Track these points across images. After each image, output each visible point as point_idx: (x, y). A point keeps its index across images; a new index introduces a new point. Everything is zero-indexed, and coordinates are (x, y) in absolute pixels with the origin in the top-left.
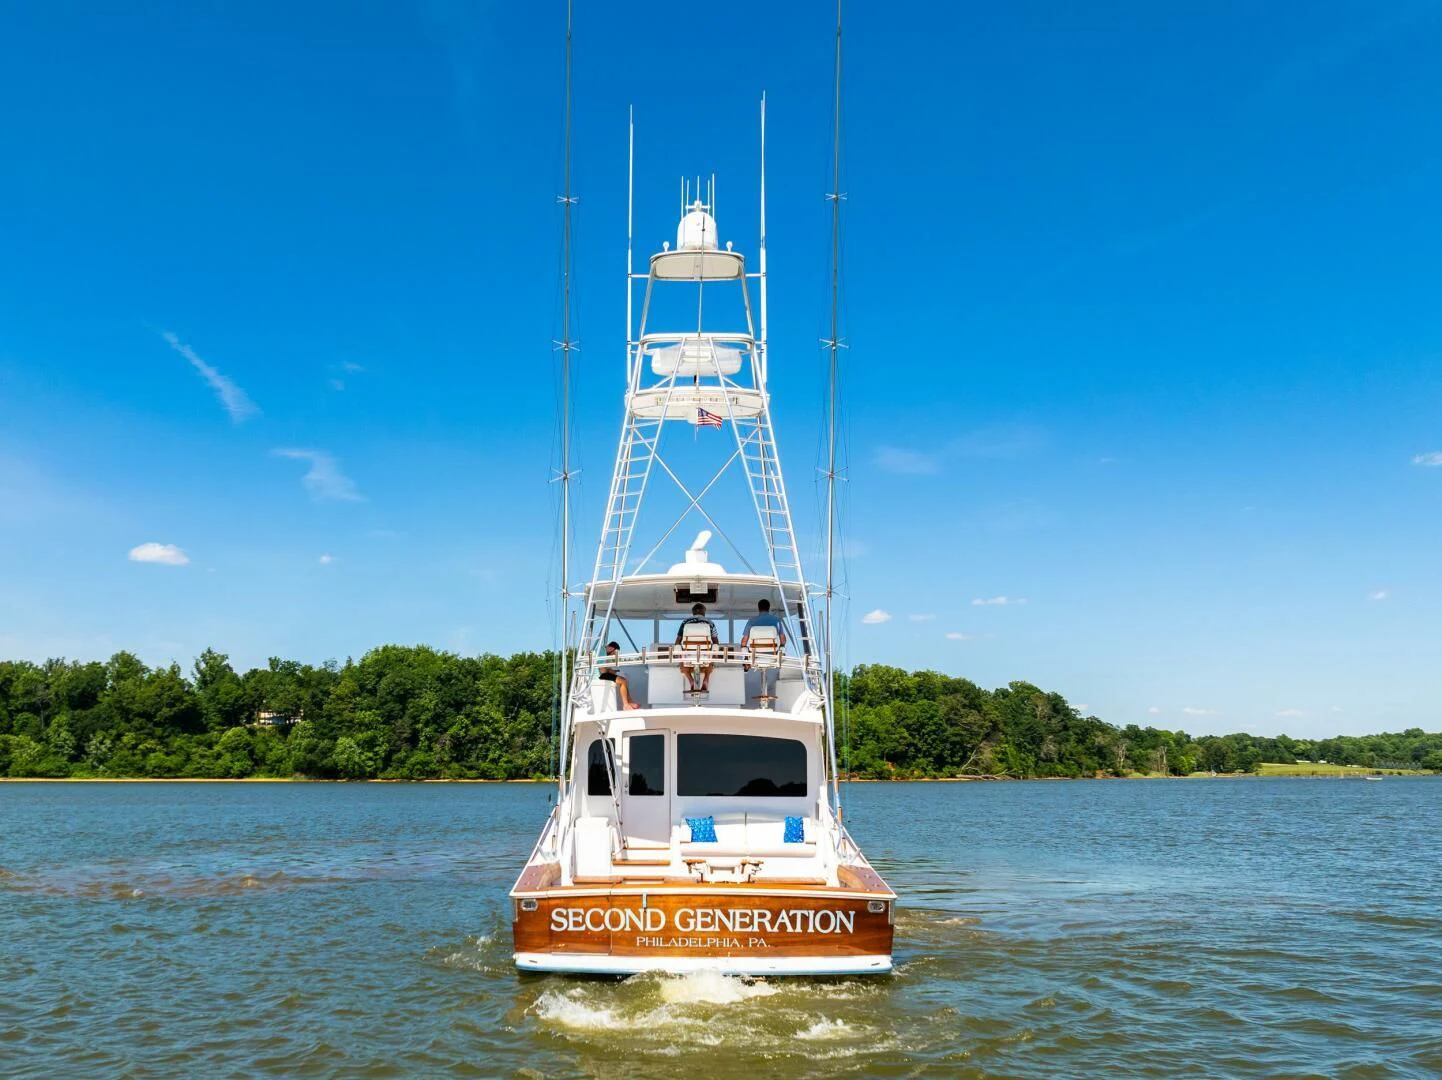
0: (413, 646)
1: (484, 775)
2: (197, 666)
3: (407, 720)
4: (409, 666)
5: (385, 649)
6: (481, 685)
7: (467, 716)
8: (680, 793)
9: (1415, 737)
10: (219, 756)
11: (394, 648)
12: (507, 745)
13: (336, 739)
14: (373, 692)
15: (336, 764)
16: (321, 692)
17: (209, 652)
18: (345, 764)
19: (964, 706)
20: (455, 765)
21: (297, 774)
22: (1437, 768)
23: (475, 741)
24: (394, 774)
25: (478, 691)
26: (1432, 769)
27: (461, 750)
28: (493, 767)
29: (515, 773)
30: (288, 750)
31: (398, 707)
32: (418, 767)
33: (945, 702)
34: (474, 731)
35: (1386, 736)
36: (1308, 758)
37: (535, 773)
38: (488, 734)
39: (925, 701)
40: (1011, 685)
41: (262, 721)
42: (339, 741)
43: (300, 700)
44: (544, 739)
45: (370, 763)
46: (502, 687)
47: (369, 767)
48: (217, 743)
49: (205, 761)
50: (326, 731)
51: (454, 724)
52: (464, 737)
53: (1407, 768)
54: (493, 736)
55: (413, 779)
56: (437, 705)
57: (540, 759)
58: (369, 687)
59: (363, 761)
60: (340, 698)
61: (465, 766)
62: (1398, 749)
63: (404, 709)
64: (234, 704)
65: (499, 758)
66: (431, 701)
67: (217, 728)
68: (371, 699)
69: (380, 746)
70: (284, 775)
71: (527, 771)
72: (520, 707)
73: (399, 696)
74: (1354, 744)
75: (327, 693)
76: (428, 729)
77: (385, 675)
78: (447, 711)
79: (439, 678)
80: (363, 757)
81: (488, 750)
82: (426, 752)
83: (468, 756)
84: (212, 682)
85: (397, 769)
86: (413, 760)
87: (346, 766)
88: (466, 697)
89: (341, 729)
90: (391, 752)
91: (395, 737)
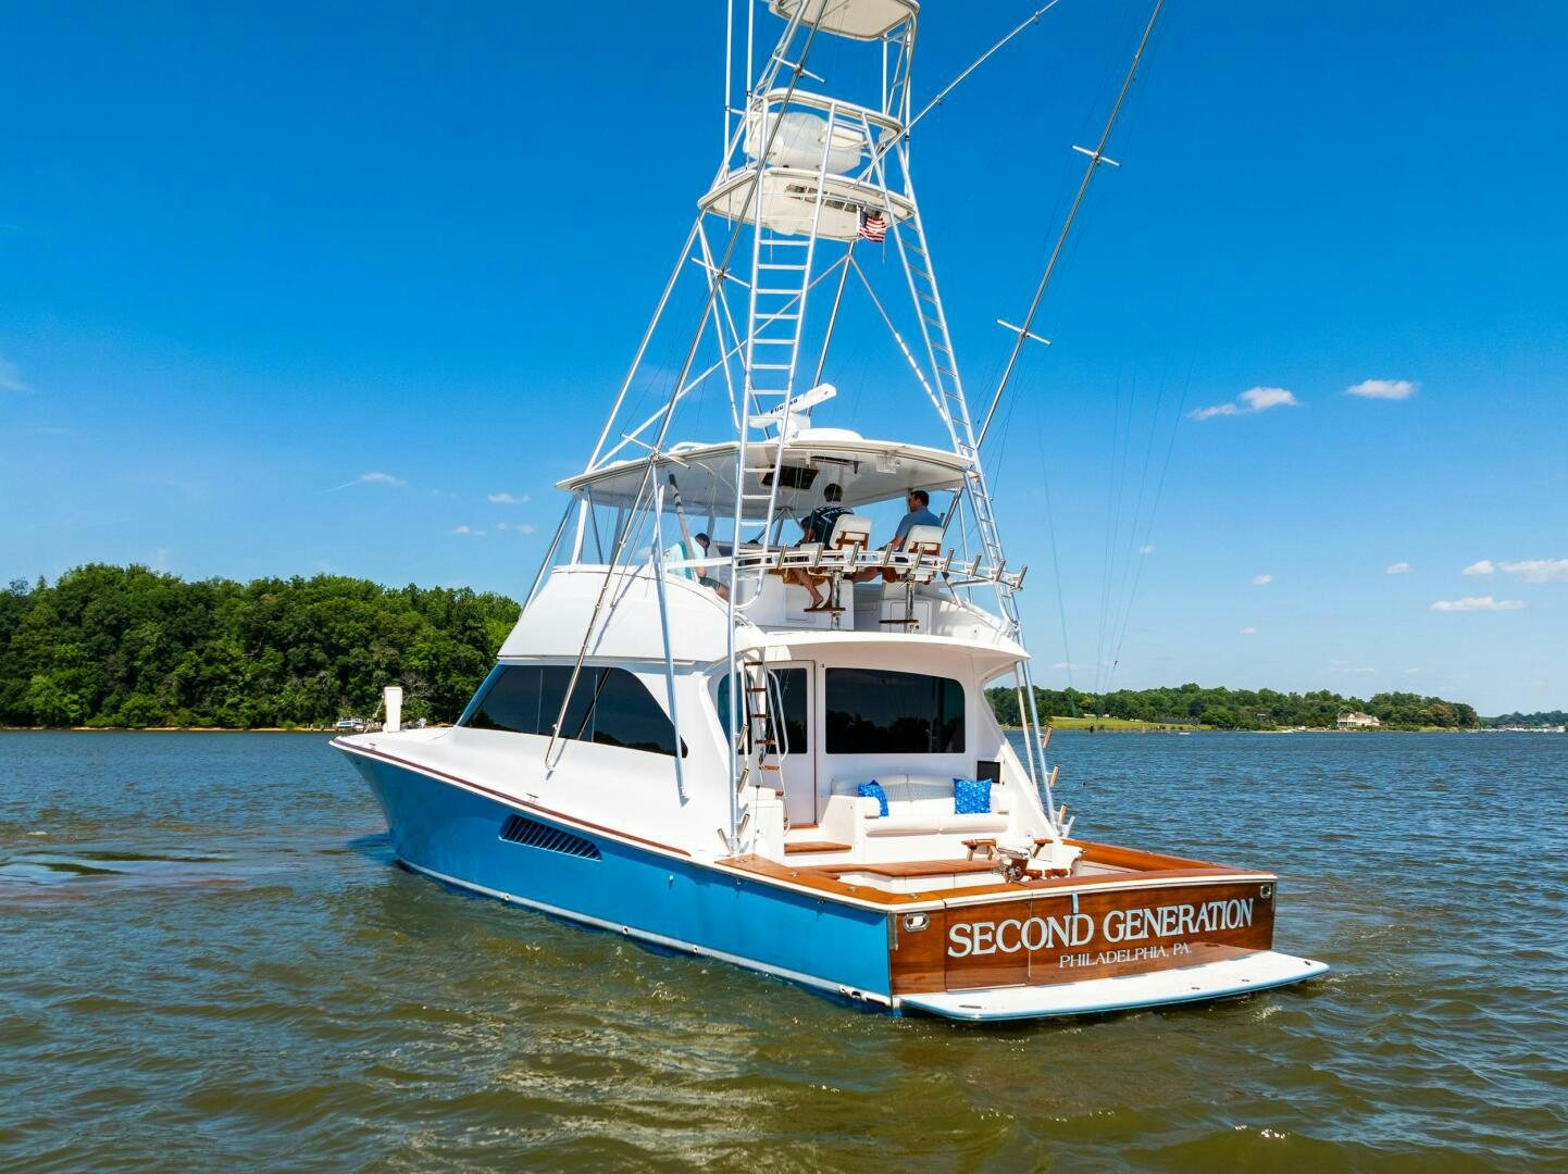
0: (125, 567)
1: (221, 723)
3: (121, 655)
4: (122, 589)
5: (90, 568)
6: (216, 614)
7: (200, 652)
8: (831, 749)
9: (1192, 692)
11: (102, 567)
12: (249, 688)
13: (29, 677)
14: (77, 620)
15: (31, 708)
16: (8, 619)
18: (41, 707)
20: (184, 712)
22: (1214, 723)
23: (210, 682)
24: (105, 721)
25: (212, 622)
26: (1210, 724)
27: (191, 692)
28: (231, 713)
29: (260, 721)
31: (111, 639)
32: (136, 712)
34: (207, 671)
35: (1164, 690)
36: (1093, 712)
37: (284, 720)
38: (226, 675)
42: (33, 680)
44: (295, 680)
45: (76, 707)
46: (242, 619)
47: (74, 711)
50: (15, 667)
51: (181, 662)
52: (194, 678)
53: (1186, 723)
54: (232, 677)
55: (128, 726)
56: (160, 638)
57: (291, 704)
58: (72, 615)
59: (66, 705)
60: (32, 626)
61: (198, 713)
62: (1176, 703)
63: (119, 641)
65: (239, 704)
66: (152, 634)
68: (73, 629)
69: (87, 687)
71: (275, 718)
72: (264, 643)
73: (110, 626)
74: (1136, 698)
75: (16, 622)
76: (146, 668)
77: (91, 600)
78: (172, 646)
79: (161, 606)
80: (65, 700)
81: (225, 693)
82: (147, 694)
83: (201, 700)
85: (109, 716)
86: (129, 704)
87: (44, 712)
88: (197, 629)
89: (35, 666)
90: (100, 695)
91: (106, 676)
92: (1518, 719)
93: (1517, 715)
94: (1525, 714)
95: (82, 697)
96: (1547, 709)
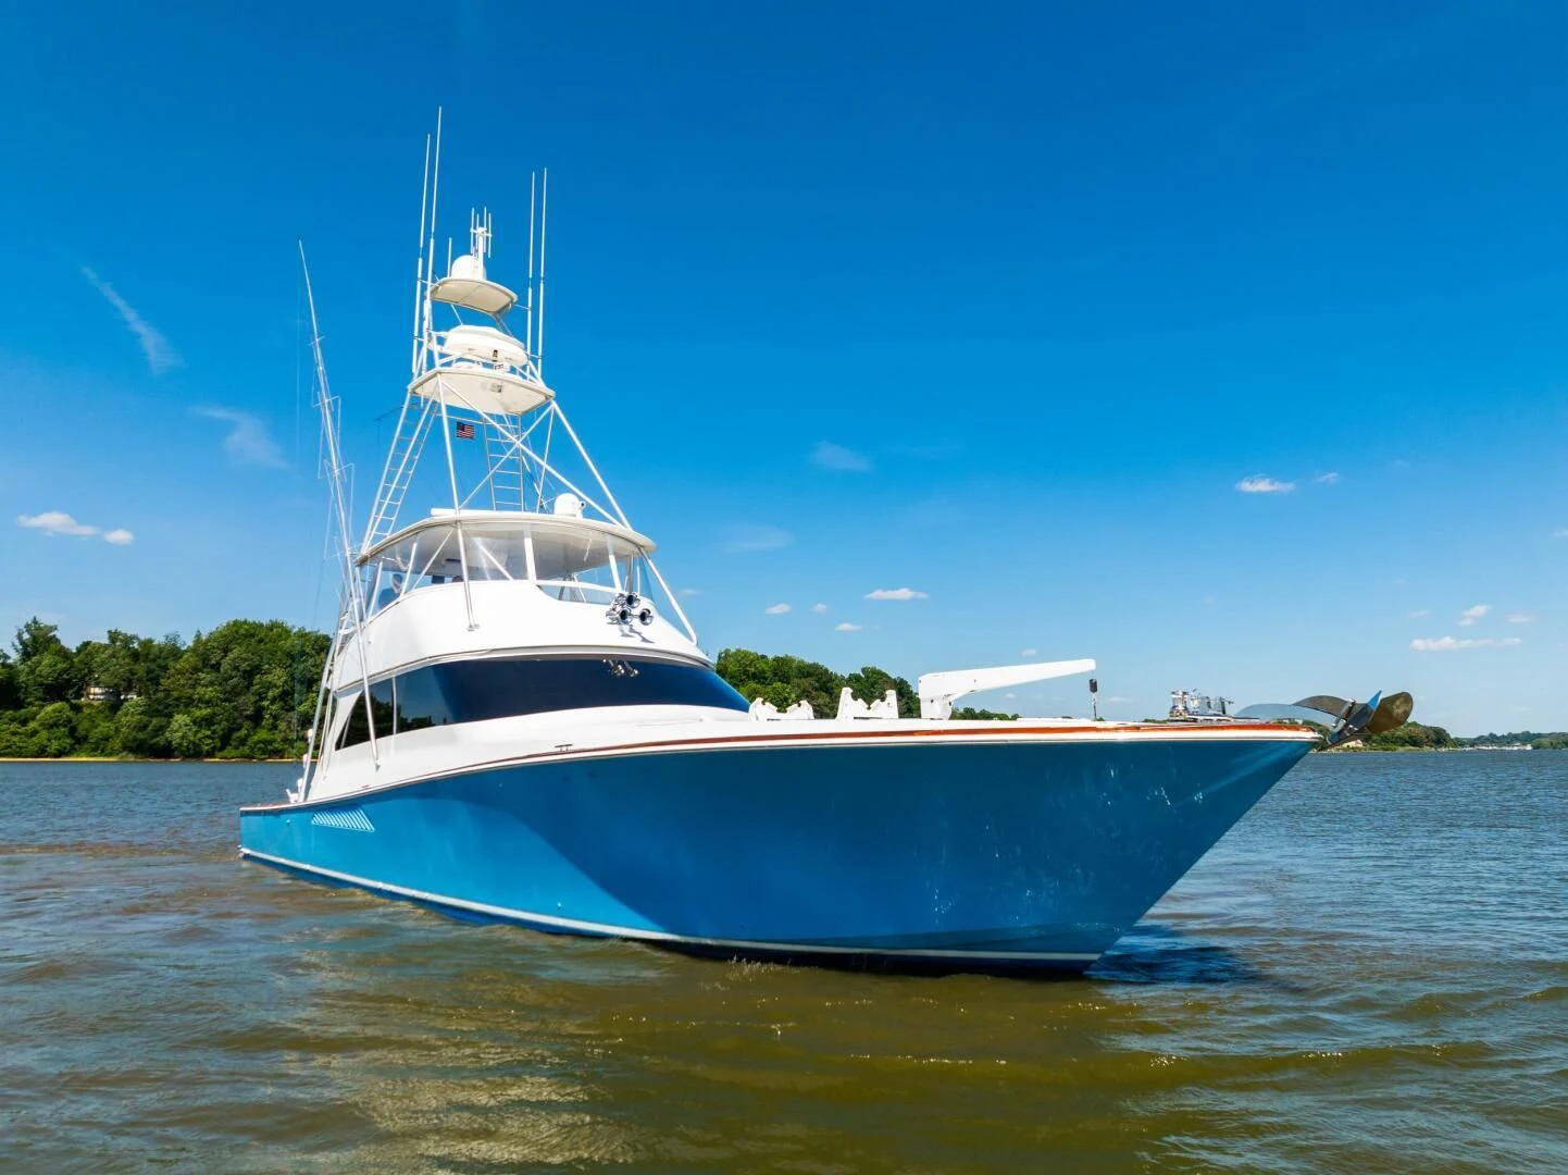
0: (265, 621)
2: (20, 636)
3: (251, 697)
4: (260, 641)
5: (236, 623)
10: (34, 733)
11: (245, 622)
13: (171, 716)
14: (216, 667)
15: (170, 743)
16: (159, 666)
17: (35, 622)
18: (178, 741)
19: (816, 690)
21: (125, 754)
24: (234, 753)
30: (116, 728)
31: (243, 683)
32: (261, 745)
33: (799, 686)
39: (779, 684)
40: (863, 670)
41: (91, 697)
42: (174, 718)
43: (133, 674)
45: (208, 741)
47: (207, 745)
48: (33, 719)
49: (16, 739)
50: (161, 708)
55: (253, 758)
56: (285, 682)
58: (213, 662)
59: (200, 740)
60: (179, 673)
64: (57, 678)
67: (37, 703)
69: (219, 724)
70: (110, 755)
73: (245, 672)
75: (166, 668)
76: (274, 708)
77: (231, 650)
79: (290, 655)
80: (200, 735)
82: (270, 730)
84: (34, 655)
85: (237, 748)
86: (256, 738)
87: (180, 745)
89: (178, 706)
90: (231, 731)
91: (236, 714)
92: (1493, 739)
93: (1492, 735)
94: (1499, 735)
95: (214, 732)
96: (1517, 730)
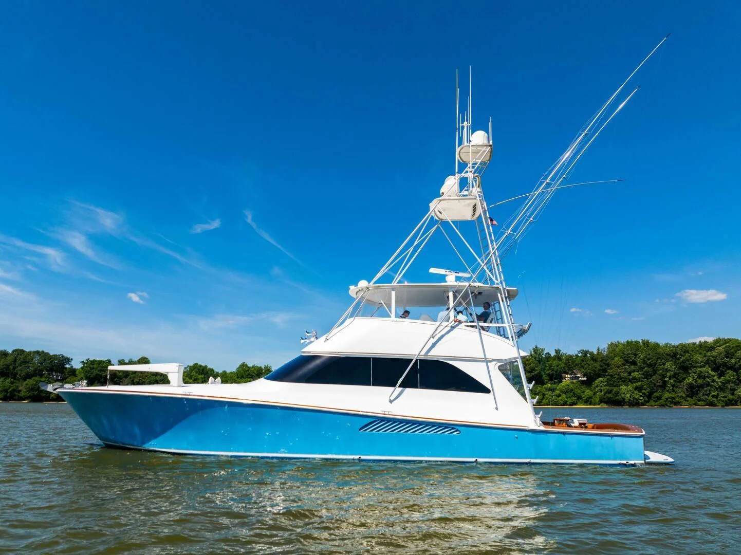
10: (559, 396)
17: (536, 348)
20: (690, 399)
21: (602, 404)
23: (702, 386)
29: (729, 403)
32: (669, 400)
34: (700, 381)
52: (694, 385)
61: (696, 400)
63: (655, 371)
65: (718, 395)
66: (671, 367)
68: (634, 366)
69: (645, 389)
71: (736, 402)
73: (650, 364)
75: (608, 365)
76: (671, 381)
81: (710, 391)
83: (698, 394)
85: (656, 402)
86: (665, 396)
87: (630, 400)
88: (689, 364)
89: (620, 382)
91: (653, 385)
